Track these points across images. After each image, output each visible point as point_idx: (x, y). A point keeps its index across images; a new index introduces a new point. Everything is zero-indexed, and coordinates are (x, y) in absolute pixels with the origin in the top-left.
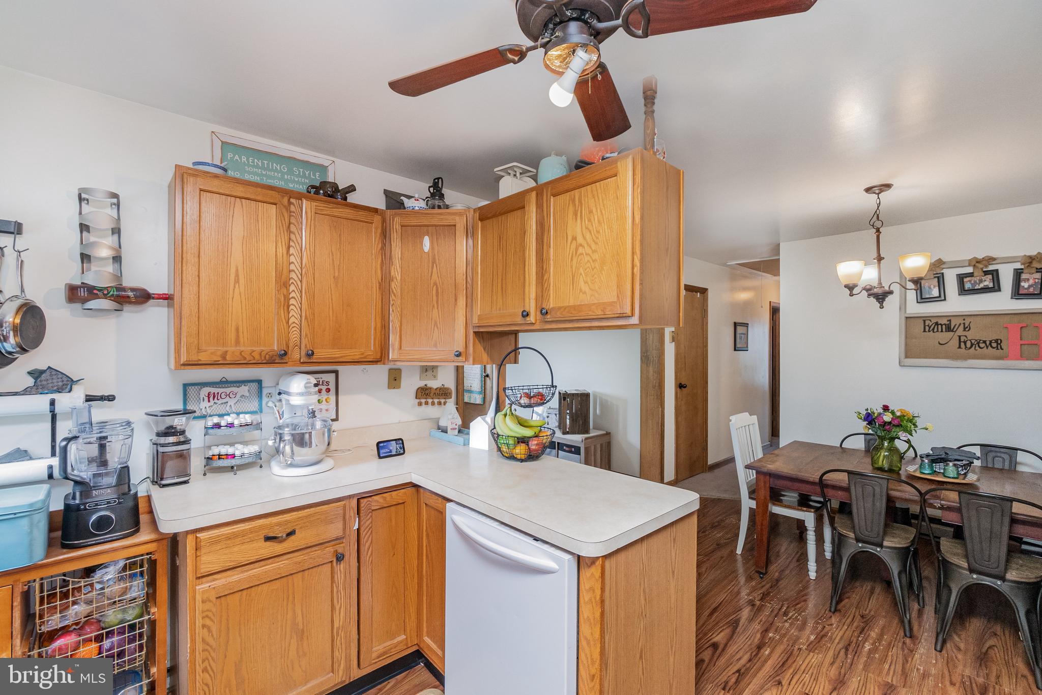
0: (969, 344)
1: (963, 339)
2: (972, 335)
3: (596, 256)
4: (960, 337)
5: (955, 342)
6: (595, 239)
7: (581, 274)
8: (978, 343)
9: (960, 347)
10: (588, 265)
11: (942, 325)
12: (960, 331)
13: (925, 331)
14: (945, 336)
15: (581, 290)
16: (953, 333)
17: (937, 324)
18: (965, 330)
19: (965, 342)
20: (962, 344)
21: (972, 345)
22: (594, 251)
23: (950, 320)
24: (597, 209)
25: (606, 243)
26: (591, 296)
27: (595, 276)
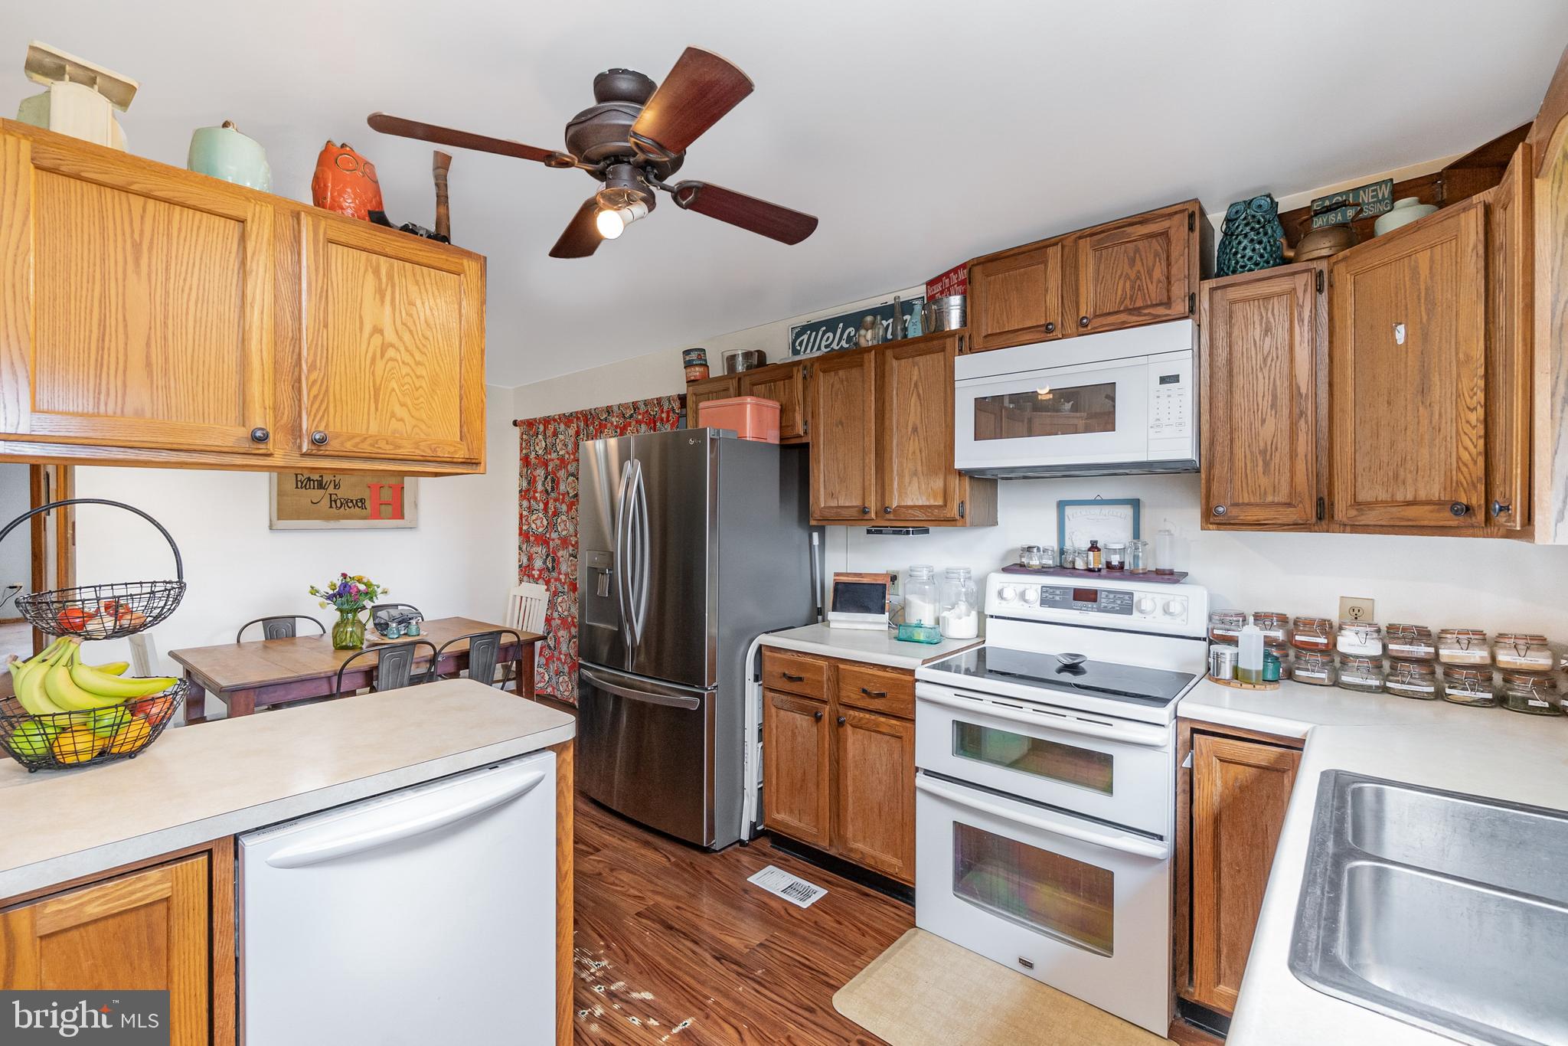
0: (339, 505)
1: (333, 497)
2: (342, 493)
3: (421, 371)
4: (331, 495)
5: (326, 501)
6: (421, 346)
7: (393, 390)
8: (347, 502)
9: (331, 507)
10: (407, 379)
11: (314, 481)
12: (331, 489)
13: (297, 487)
14: (318, 494)
15: (393, 415)
16: (324, 491)
17: (309, 479)
18: (335, 488)
19: (335, 501)
20: (333, 503)
21: (342, 504)
22: (418, 363)
23: (321, 476)
24: (423, 303)
25: (439, 358)
26: (414, 426)
27: (421, 399)
